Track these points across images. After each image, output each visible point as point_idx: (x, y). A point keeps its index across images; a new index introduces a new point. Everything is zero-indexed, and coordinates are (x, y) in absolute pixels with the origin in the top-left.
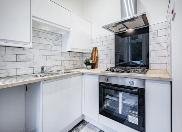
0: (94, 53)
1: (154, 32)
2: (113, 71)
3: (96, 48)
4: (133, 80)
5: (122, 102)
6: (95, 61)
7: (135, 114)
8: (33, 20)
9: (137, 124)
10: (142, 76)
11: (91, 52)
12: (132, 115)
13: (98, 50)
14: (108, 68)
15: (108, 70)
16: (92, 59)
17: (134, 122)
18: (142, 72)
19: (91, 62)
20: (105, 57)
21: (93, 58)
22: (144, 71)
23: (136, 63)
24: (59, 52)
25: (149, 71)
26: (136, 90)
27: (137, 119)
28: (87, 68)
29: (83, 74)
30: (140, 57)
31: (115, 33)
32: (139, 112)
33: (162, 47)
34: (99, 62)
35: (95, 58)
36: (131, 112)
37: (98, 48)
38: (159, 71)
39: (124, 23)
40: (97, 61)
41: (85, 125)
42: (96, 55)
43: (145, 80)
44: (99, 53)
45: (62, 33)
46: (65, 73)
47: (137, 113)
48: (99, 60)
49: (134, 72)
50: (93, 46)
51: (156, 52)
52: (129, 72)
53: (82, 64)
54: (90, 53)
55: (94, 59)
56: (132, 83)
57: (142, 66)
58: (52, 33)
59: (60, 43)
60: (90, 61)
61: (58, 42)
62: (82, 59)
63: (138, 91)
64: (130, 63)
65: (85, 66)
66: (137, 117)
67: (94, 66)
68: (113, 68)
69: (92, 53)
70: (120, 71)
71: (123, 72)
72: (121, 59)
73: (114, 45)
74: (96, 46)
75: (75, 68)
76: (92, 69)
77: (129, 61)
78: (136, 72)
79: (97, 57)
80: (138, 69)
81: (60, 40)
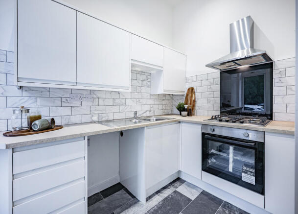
0: (190, 95)
1: (281, 70)
2: (221, 121)
3: (192, 89)
4: (248, 131)
5: (233, 157)
6: (192, 105)
7: (251, 172)
8: (132, 64)
9: (254, 183)
10: (260, 128)
11: (185, 94)
12: (246, 173)
13: (196, 92)
14: (213, 117)
15: (212, 119)
16: (187, 104)
17: (249, 182)
18: (260, 123)
19: (186, 108)
20: (205, 101)
21: (189, 102)
22: (263, 122)
23: (253, 109)
24: (148, 94)
25: (272, 122)
26: (253, 144)
27: (254, 178)
28: (181, 114)
29: (179, 122)
30: (261, 99)
31: (221, 70)
32: (255, 171)
33: (292, 90)
34: (196, 108)
35: (191, 102)
36: (246, 170)
37: (195, 89)
38: (286, 123)
39: (236, 62)
40: (194, 106)
41: (183, 183)
42: (193, 99)
43: (264, 132)
44: (196, 96)
45: (152, 72)
46: (156, 120)
47: (253, 171)
48: (196, 105)
49: (250, 123)
50: (188, 86)
51: (283, 98)
52: (242, 123)
53: (172, 109)
54: (183, 95)
55: (190, 104)
56: (247, 135)
57: (261, 115)
58: (142, 73)
59: (149, 83)
60: (185, 106)
61: (147, 82)
62: (172, 103)
63: (255, 145)
64: (241, 109)
65: (177, 112)
66: (253, 175)
67: (190, 112)
68: (218, 116)
69: (187, 95)
70: (230, 120)
71: (234, 122)
72: (227, 103)
73: (219, 86)
74: (192, 86)
75: (165, 114)
76: (188, 117)
77: (240, 106)
78: (252, 123)
79: (194, 101)
80: (255, 120)
81: (149, 80)
